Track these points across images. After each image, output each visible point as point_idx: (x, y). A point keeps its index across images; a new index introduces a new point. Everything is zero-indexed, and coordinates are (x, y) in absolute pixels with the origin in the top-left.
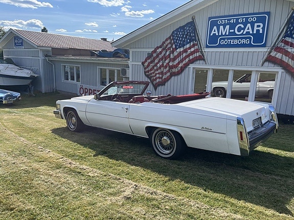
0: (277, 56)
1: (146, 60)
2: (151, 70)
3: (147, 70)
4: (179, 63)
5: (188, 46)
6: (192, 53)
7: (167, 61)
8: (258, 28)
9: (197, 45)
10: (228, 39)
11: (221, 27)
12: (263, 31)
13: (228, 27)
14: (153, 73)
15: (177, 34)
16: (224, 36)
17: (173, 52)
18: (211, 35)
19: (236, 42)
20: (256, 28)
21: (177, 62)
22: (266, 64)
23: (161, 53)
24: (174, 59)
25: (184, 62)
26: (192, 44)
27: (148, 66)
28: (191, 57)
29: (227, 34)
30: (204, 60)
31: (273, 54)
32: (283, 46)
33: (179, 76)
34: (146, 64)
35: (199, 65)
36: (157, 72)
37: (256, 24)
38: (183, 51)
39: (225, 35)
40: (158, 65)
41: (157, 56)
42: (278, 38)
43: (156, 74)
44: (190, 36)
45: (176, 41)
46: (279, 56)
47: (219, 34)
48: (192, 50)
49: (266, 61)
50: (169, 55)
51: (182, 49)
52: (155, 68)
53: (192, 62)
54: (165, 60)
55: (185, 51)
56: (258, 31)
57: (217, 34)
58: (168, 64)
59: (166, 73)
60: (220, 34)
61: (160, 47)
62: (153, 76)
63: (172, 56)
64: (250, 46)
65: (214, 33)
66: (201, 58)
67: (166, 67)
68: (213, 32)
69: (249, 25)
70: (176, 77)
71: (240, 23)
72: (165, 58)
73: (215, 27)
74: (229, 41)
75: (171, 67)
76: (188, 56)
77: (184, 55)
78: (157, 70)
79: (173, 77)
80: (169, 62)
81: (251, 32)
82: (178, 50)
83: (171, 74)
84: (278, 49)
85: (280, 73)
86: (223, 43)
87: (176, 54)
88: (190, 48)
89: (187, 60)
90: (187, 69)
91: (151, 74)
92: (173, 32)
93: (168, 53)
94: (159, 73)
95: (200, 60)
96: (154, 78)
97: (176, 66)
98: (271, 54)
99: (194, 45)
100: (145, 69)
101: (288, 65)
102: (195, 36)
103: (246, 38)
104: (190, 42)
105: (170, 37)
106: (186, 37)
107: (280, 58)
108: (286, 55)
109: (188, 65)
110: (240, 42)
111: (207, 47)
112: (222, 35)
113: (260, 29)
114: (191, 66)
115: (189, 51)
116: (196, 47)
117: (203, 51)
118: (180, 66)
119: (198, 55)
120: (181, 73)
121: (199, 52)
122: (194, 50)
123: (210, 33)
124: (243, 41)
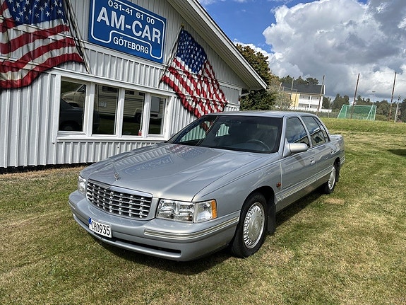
0: (170, 78)
4: (24, 61)
5: (46, 25)
6: (57, 45)
8: (156, 36)
9: (67, 29)
11: (114, 14)
12: (161, 42)
13: (122, 17)
16: (117, 30)
18: (99, 20)
19: (134, 46)
20: (154, 35)
22: (163, 84)
24: (8, 48)
25: (38, 61)
26: (56, 23)
28: (56, 53)
29: (123, 29)
30: (84, 65)
31: (168, 74)
32: (175, 65)
33: (27, 92)
35: (73, 72)
37: (154, 30)
38: (34, 34)
39: (120, 30)
47: (110, 23)
48: (59, 37)
49: (162, 80)
51: (32, 29)
53: (59, 62)
55: (41, 35)
56: (156, 39)
57: (108, 24)
60: (112, 25)
64: (149, 58)
65: (103, 19)
66: (78, 59)
68: (101, 17)
69: (147, 27)
70: (17, 94)
71: (138, 20)
73: (104, 10)
74: (126, 41)
76: (48, 48)
77: (39, 43)
81: (150, 39)
82: (22, 28)
85: (172, 98)
86: (117, 41)
87: (13, 34)
88: (54, 31)
89: (46, 57)
90: (47, 78)
95: (76, 62)
97: (16, 67)
98: (166, 74)
99: (61, 29)
101: (178, 89)
102: (62, 9)
104: (52, 18)
108: (177, 78)
109: (51, 69)
110: (138, 48)
111: (91, 41)
112: (115, 28)
113: (158, 37)
114: (58, 75)
115: (52, 37)
116: (68, 34)
117: (82, 45)
118: (28, 67)
119: (70, 52)
120: (31, 84)
121: (73, 45)
122: (62, 38)
123: (96, 17)
124: (142, 49)
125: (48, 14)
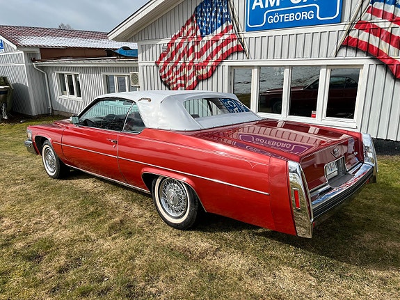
0: (360, 38)
1: (161, 59)
2: (169, 74)
3: (163, 73)
4: (207, 60)
5: (219, 30)
6: (227, 42)
7: (191, 58)
9: (232, 27)
10: (280, 13)
14: (173, 78)
15: (201, 12)
17: (198, 43)
18: (253, 8)
19: (292, 17)
21: (204, 57)
22: (343, 51)
23: (180, 44)
24: (200, 54)
25: (215, 59)
26: (225, 26)
27: (165, 67)
28: (225, 49)
30: (244, 51)
31: (354, 34)
32: (369, 18)
33: (210, 81)
34: (161, 64)
35: (237, 60)
36: (178, 76)
38: (212, 40)
39: (275, 7)
40: (179, 64)
41: (176, 50)
42: (362, 5)
43: (177, 79)
44: (222, 13)
45: (202, 23)
46: (364, 36)
47: (264, 5)
48: (226, 36)
49: (342, 46)
50: (193, 47)
51: (210, 37)
52: (174, 70)
53: (226, 56)
54: (188, 56)
55: (216, 39)
57: (262, 7)
58: (192, 62)
59: (190, 78)
61: (180, 35)
62: (173, 83)
63: (197, 49)
64: (315, 22)
65: (258, 4)
66: (240, 49)
67: (189, 68)
68: (255, 4)
70: (205, 83)
72: (187, 52)
74: (282, 16)
75: (197, 68)
76: (222, 46)
77: (215, 46)
78: (177, 73)
79: (201, 84)
80: (193, 60)
82: (205, 39)
83: (197, 78)
84: (362, 25)
85: (366, 68)
86: (272, 20)
87: (202, 44)
88: (222, 34)
89: (220, 53)
90: (220, 68)
91: (169, 80)
92: (196, 9)
93: (191, 45)
94: (180, 78)
95: (238, 52)
96: (175, 86)
97: (203, 65)
98: (350, 35)
99: (228, 29)
100: (161, 72)
101: (379, 52)
102: (227, 13)
103: (307, 9)
104: (222, 24)
105: (192, 19)
106: (216, 16)
107: (366, 40)
108: (375, 35)
109: (222, 62)
110: (298, 16)
111: (248, 30)
112: (270, 7)
114: (226, 64)
115: (221, 38)
116: (231, 32)
117: (242, 36)
118: (209, 64)
119: (235, 45)
120: (212, 75)
121: (235, 39)
122: (228, 36)
123: (251, 6)
124: (304, 15)
125: (220, 22)
